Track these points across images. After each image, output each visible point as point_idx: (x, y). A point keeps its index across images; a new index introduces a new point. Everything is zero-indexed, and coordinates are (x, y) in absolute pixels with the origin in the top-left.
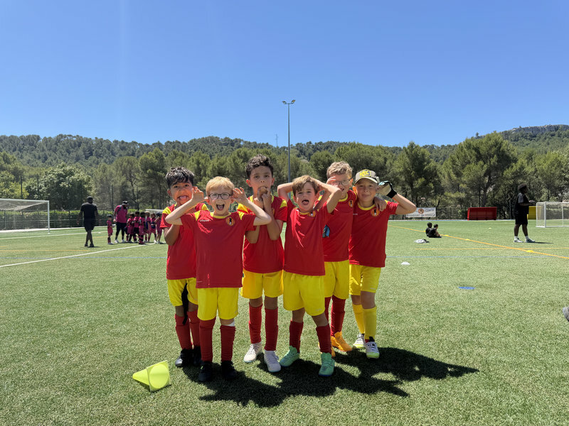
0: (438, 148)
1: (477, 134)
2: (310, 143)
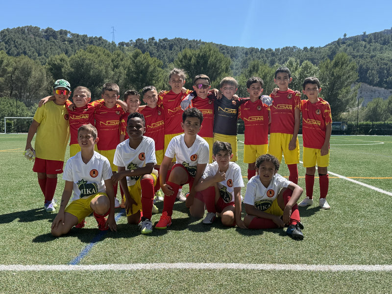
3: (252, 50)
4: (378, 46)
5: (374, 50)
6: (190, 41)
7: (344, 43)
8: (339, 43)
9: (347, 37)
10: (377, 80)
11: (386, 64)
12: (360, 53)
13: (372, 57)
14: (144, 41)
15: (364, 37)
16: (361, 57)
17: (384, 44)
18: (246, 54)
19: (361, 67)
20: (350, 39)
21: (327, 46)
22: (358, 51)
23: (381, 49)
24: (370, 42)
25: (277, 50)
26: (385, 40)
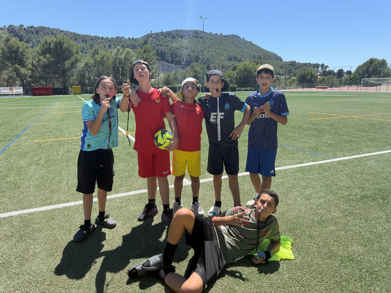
0: (126, 39)
1: (151, 32)
2: (22, 26)
3: (96, 37)
4: (170, 39)
5: (168, 42)
6: (52, 29)
7: (151, 36)
8: (149, 36)
9: (153, 33)
10: (170, 60)
11: (175, 51)
12: (161, 43)
13: (167, 46)
14: (15, 27)
15: (162, 33)
16: (161, 45)
17: (173, 38)
18: (92, 39)
19: (161, 51)
20: (155, 34)
21: (141, 37)
22: (159, 42)
23: (172, 41)
24: (165, 37)
25: (112, 38)
26: (173, 36)
